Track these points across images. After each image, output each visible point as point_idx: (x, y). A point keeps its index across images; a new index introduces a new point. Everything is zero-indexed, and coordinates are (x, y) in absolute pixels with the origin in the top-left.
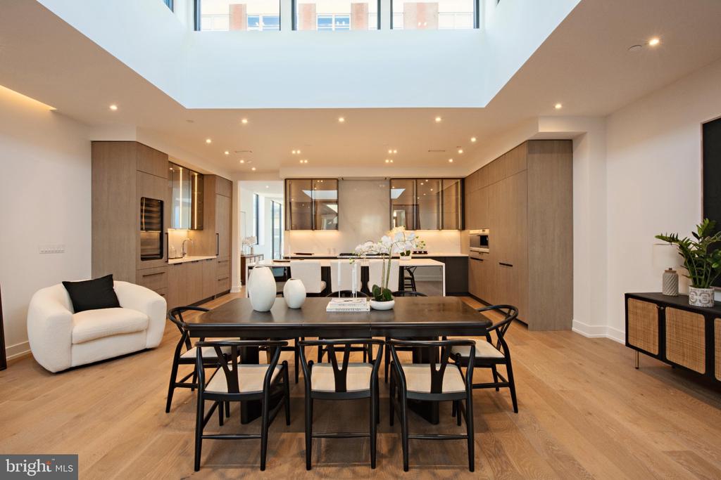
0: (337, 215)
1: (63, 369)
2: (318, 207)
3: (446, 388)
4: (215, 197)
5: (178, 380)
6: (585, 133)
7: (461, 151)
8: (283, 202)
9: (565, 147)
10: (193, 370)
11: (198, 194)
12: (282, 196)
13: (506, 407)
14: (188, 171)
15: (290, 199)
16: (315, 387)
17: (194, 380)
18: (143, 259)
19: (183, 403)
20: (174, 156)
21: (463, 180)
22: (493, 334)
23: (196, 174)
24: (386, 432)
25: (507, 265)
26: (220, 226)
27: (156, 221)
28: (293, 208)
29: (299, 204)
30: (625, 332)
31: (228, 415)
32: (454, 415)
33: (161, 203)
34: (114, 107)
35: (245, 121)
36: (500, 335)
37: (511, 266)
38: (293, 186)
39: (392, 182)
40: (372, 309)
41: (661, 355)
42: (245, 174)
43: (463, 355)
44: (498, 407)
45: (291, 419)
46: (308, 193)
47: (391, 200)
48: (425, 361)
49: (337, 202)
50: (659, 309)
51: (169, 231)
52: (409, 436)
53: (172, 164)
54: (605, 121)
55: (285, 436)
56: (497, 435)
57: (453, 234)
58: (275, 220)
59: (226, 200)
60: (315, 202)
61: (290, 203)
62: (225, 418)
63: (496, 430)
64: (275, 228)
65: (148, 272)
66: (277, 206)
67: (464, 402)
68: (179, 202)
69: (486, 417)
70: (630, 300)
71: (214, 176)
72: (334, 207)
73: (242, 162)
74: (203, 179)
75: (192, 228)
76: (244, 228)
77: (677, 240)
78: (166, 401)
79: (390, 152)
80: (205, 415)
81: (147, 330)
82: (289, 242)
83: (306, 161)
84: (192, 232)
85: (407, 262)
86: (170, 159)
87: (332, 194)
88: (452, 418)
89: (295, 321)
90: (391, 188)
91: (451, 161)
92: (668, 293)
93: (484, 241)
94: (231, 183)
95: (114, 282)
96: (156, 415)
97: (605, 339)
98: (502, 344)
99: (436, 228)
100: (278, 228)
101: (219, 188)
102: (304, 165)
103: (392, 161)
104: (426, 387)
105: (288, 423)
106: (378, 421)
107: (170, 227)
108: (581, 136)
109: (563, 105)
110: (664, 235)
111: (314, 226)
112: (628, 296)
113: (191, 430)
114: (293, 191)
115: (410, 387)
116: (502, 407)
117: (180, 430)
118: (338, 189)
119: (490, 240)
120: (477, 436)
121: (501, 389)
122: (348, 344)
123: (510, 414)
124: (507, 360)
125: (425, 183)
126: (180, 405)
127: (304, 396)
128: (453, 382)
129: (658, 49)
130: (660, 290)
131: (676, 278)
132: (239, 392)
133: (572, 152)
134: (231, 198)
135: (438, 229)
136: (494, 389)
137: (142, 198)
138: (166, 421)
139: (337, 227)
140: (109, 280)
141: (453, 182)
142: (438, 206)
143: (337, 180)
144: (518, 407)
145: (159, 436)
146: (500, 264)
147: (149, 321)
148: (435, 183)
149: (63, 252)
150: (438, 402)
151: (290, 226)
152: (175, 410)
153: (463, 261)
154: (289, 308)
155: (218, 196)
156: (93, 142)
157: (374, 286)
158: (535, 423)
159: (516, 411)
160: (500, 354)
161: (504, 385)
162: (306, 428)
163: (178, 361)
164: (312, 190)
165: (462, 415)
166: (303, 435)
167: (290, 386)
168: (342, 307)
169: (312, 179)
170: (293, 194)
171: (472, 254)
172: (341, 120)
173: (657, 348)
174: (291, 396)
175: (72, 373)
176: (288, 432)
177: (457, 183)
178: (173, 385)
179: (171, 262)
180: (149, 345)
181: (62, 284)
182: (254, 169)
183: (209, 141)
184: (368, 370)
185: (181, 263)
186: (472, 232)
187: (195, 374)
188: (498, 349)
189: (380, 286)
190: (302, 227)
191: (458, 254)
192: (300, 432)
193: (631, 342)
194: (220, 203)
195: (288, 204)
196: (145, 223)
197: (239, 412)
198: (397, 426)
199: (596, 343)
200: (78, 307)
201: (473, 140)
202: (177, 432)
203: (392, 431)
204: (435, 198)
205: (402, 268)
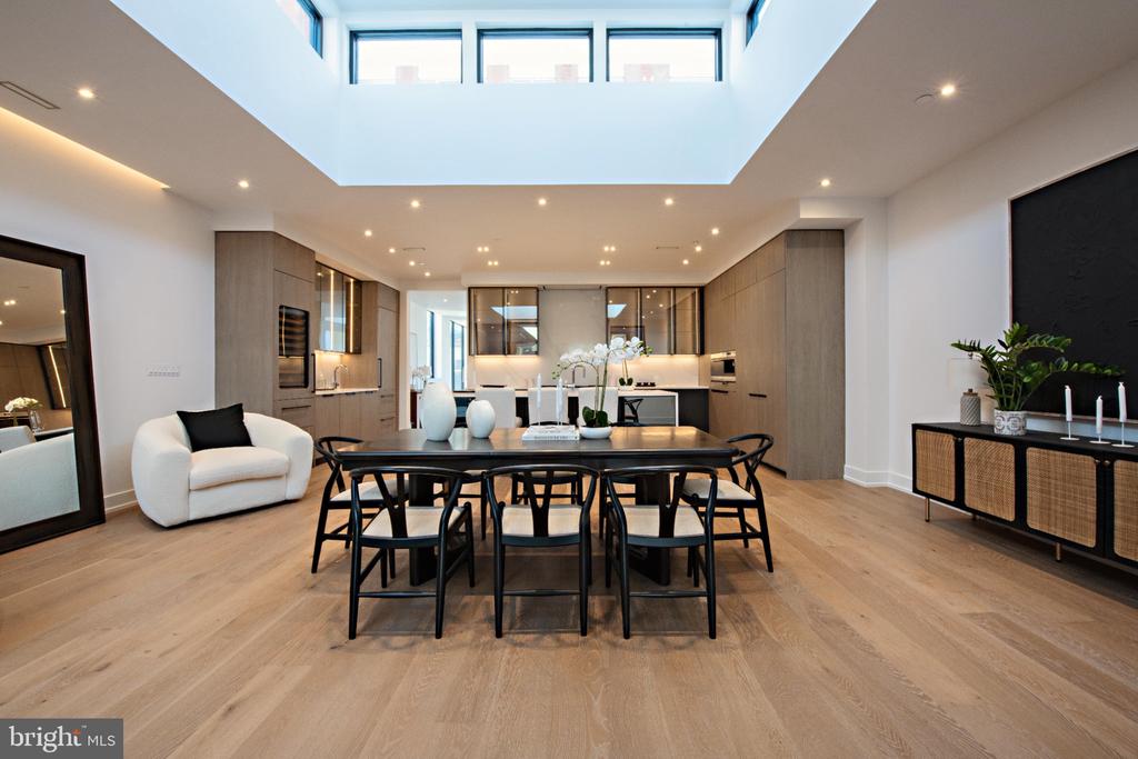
0: (537, 342)
1: (179, 522)
2: (512, 330)
3: (679, 531)
4: (377, 311)
5: (328, 530)
6: (861, 220)
7: (698, 249)
8: (465, 323)
9: (835, 238)
10: (347, 520)
11: (354, 308)
12: (465, 314)
13: (758, 566)
14: (341, 275)
15: (475, 318)
16: (507, 530)
17: (349, 531)
18: (281, 387)
19: (334, 562)
20: (324, 254)
21: (702, 289)
22: (740, 469)
23: (352, 280)
24: (600, 595)
25: (760, 396)
26: (384, 348)
27: (299, 345)
28: (479, 330)
29: (487, 327)
30: (911, 479)
31: (393, 576)
32: (689, 575)
33: (306, 315)
34: (244, 184)
35: (415, 204)
36: (751, 471)
37: (765, 396)
38: (479, 299)
39: (608, 292)
40: (583, 438)
41: (959, 501)
42: (416, 282)
43: (701, 496)
44: (747, 565)
45: (476, 580)
46: (498, 310)
47: (608, 320)
48: (651, 502)
49: (537, 324)
50: (956, 442)
51: (316, 352)
52: (631, 593)
53: (320, 266)
54: (886, 204)
55: (467, 599)
56: (746, 598)
57: (688, 360)
58: (456, 349)
59: (391, 316)
60: (509, 323)
61: (476, 325)
62: (389, 579)
63: (745, 592)
64: (455, 359)
65: (287, 405)
66: (458, 330)
67: (702, 548)
68: (329, 322)
69: (732, 577)
70: (919, 432)
71: (376, 283)
72: (532, 331)
73: (412, 263)
74: (361, 287)
75: (347, 351)
76: (416, 355)
77: (978, 349)
78: (312, 560)
79: (606, 249)
80: (362, 570)
81: (287, 475)
82: (473, 368)
83: (496, 263)
84: (347, 357)
85: (630, 392)
86: (317, 259)
87: (530, 312)
88: (686, 578)
89: (480, 449)
90: (607, 304)
91: (686, 262)
92: (969, 422)
93: (729, 366)
94: (398, 293)
95: (245, 414)
96: (299, 575)
97: (886, 489)
98: (753, 482)
99: (666, 351)
100: (460, 358)
101: (383, 299)
102: (493, 267)
103: (608, 263)
104: (653, 529)
105: (472, 584)
106: (589, 582)
107: (318, 348)
108: (855, 223)
109: (831, 181)
110: (963, 343)
111: (507, 350)
112: (916, 427)
113: (345, 593)
114: (479, 307)
115: (631, 530)
116: (750, 564)
117: (330, 592)
118: (538, 305)
119: (736, 365)
120: (719, 598)
121: (750, 541)
122: (550, 471)
123: (763, 574)
124: (758, 504)
125: (652, 295)
126: (329, 565)
127: (492, 554)
128: (688, 524)
129: (953, 102)
130: (958, 420)
131: (979, 401)
132: (406, 536)
133: (843, 246)
134: (398, 312)
135: (670, 353)
136: (741, 542)
137: (281, 307)
138: (314, 582)
139: (537, 353)
140: (238, 411)
141: (688, 293)
142: (669, 325)
143: (537, 289)
144: (774, 566)
145: (303, 598)
146: (751, 395)
147: (290, 464)
148: (665, 291)
149: (178, 374)
150: (668, 549)
151: (475, 351)
152: (323, 570)
153: (703, 394)
154: (474, 438)
155: (380, 309)
156: (217, 233)
157: (585, 408)
158: (795, 583)
159: (771, 569)
160: (750, 496)
161: (755, 535)
162: (495, 590)
163: (328, 505)
164: (503, 306)
165: (701, 571)
166: (491, 599)
167: (475, 543)
168: (542, 434)
169: (504, 288)
170: (479, 313)
171: (714, 386)
172: (542, 202)
173: (953, 492)
174: (476, 554)
175: (190, 528)
176: (472, 594)
177: (694, 294)
178: (321, 537)
179: (317, 393)
180: (289, 496)
181: (177, 415)
182: (427, 274)
183: (368, 233)
184: (577, 511)
185: (332, 395)
186: (714, 356)
187: (350, 525)
188: (748, 490)
189: (593, 408)
190: (490, 351)
191: (696, 386)
192: (488, 594)
193: (920, 488)
194: (384, 319)
195: (472, 325)
196: (286, 339)
197: (408, 572)
198: (616, 588)
199: (875, 493)
200: (197, 445)
201: (715, 231)
202: (327, 595)
203: (609, 594)
204: (665, 317)
205: (622, 400)
